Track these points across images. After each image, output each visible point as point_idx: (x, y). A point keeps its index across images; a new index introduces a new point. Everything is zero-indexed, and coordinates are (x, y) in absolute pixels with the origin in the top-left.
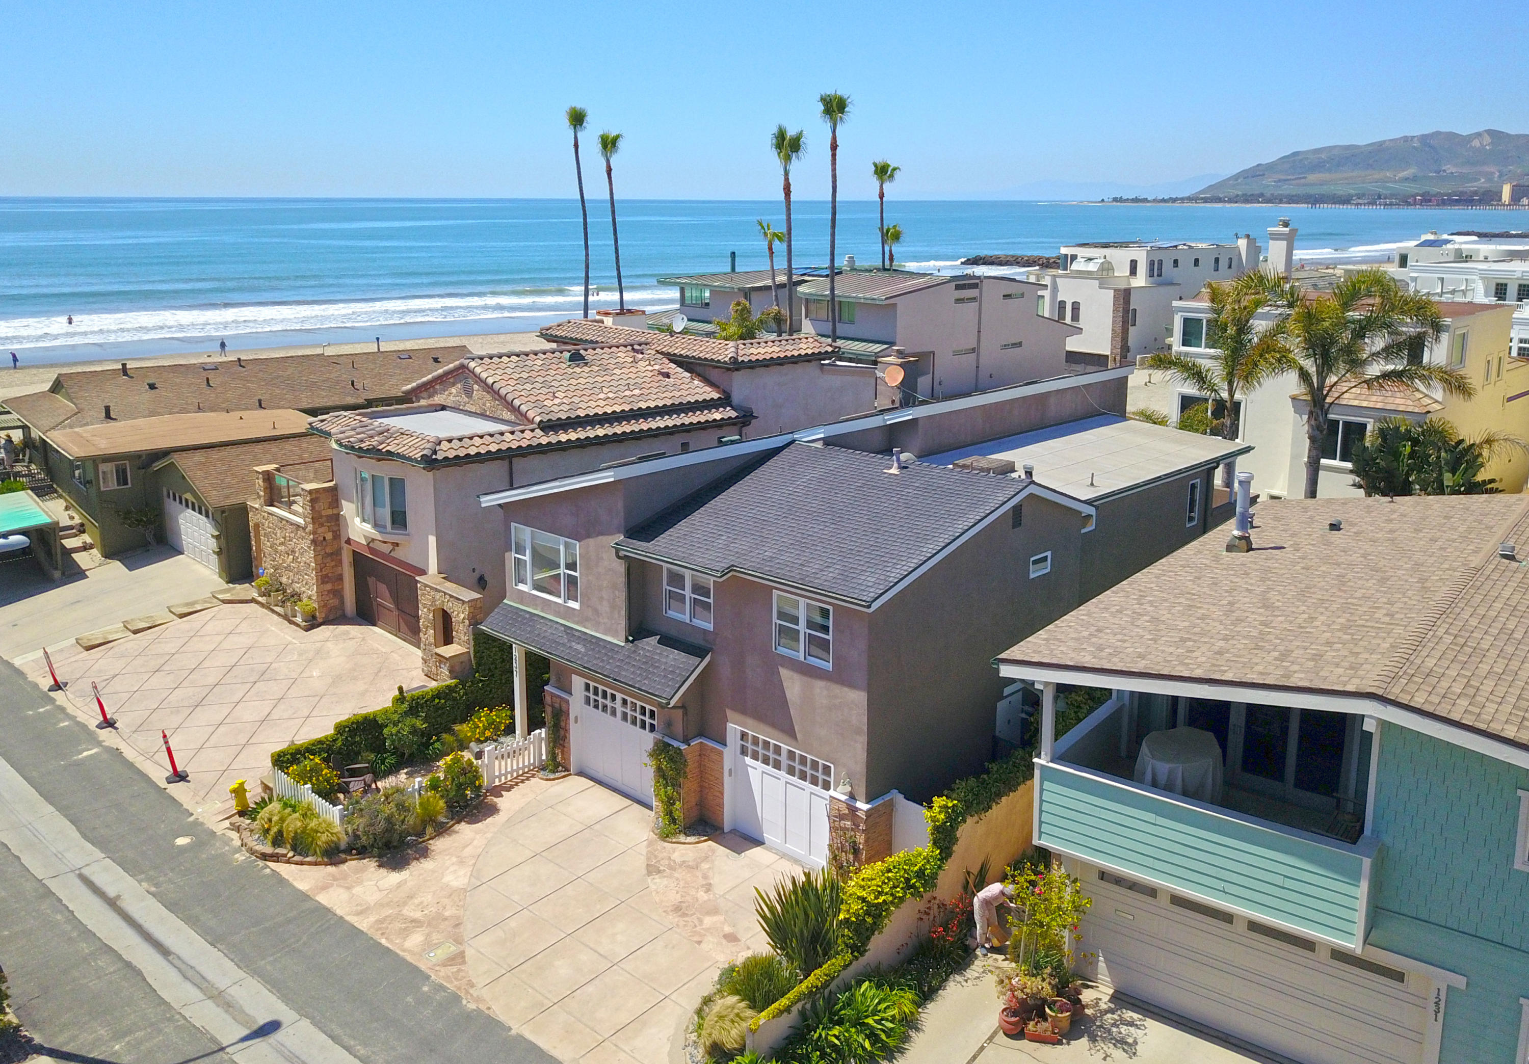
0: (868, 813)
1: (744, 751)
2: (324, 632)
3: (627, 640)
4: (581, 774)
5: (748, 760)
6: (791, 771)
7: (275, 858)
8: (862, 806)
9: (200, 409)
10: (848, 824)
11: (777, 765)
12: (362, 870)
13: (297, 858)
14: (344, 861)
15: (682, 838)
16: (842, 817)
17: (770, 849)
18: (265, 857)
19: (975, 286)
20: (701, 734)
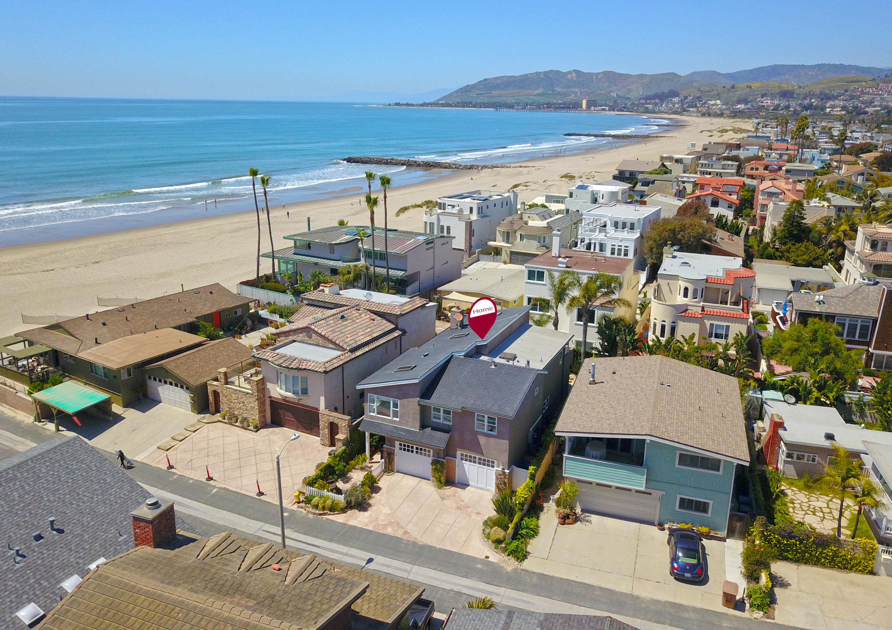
0: (509, 473)
1: (462, 459)
2: (263, 432)
3: (420, 430)
4: (397, 472)
5: (464, 462)
6: (480, 463)
7: (325, 514)
8: (507, 471)
9: (132, 333)
10: (503, 477)
11: (475, 462)
12: (355, 513)
13: (331, 513)
14: (347, 512)
15: (445, 488)
16: (500, 475)
17: (472, 487)
18: (320, 514)
19: (432, 242)
20: (447, 456)
